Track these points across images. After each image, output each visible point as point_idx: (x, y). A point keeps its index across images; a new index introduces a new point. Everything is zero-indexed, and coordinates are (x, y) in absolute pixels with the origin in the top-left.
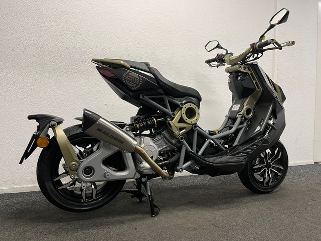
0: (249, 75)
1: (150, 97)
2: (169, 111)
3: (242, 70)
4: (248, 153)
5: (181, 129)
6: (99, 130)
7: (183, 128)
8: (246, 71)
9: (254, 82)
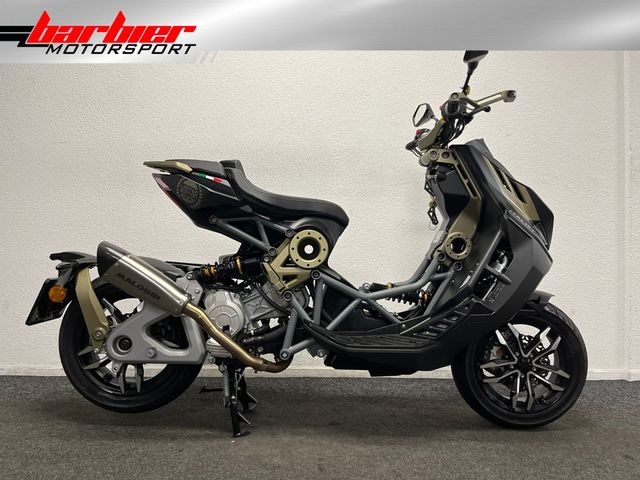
0: (455, 168)
1: (230, 220)
2: (265, 244)
3: (441, 160)
4: (438, 332)
5: (287, 278)
6: (120, 276)
7: (293, 277)
8: (449, 160)
9: (465, 182)
